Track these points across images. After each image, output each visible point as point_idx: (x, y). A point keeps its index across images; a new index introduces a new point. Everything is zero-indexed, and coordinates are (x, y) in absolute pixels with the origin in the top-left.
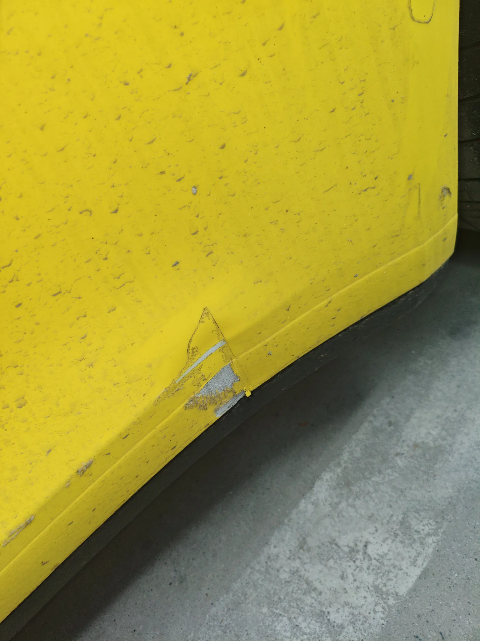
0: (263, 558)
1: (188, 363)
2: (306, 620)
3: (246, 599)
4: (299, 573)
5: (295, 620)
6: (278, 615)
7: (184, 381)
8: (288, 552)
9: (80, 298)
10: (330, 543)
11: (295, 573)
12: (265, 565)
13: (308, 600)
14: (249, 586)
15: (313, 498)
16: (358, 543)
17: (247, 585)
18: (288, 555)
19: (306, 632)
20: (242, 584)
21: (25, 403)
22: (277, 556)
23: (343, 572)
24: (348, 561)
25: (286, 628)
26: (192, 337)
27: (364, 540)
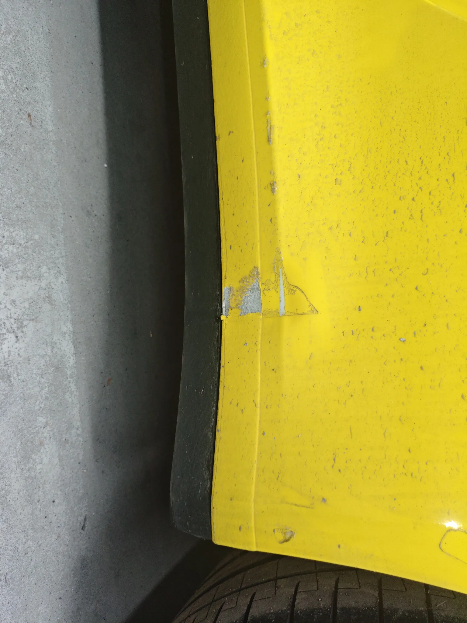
0: (63, 269)
1: (288, 283)
2: (12, 253)
3: (51, 234)
4: (38, 279)
5: (17, 246)
6: (28, 241)
7: (277, 275)
8: (54, 286)
9: (376, 245)
10: (37, 317)
11: (40, 277)
12: (59, 266)
13: (20, 267)
14: (55, 243)
15: (67, 337)
16: (22, 334)
17: (57, 243)
18: (52, 284)
19: (6, 245)
20: (60, 241)
21: (336, 183)
22: (57, 278)
23: (16, 305)
24: (19, 315)
25: (18, 237)
26: (304, 294)
27: (21, 340)
